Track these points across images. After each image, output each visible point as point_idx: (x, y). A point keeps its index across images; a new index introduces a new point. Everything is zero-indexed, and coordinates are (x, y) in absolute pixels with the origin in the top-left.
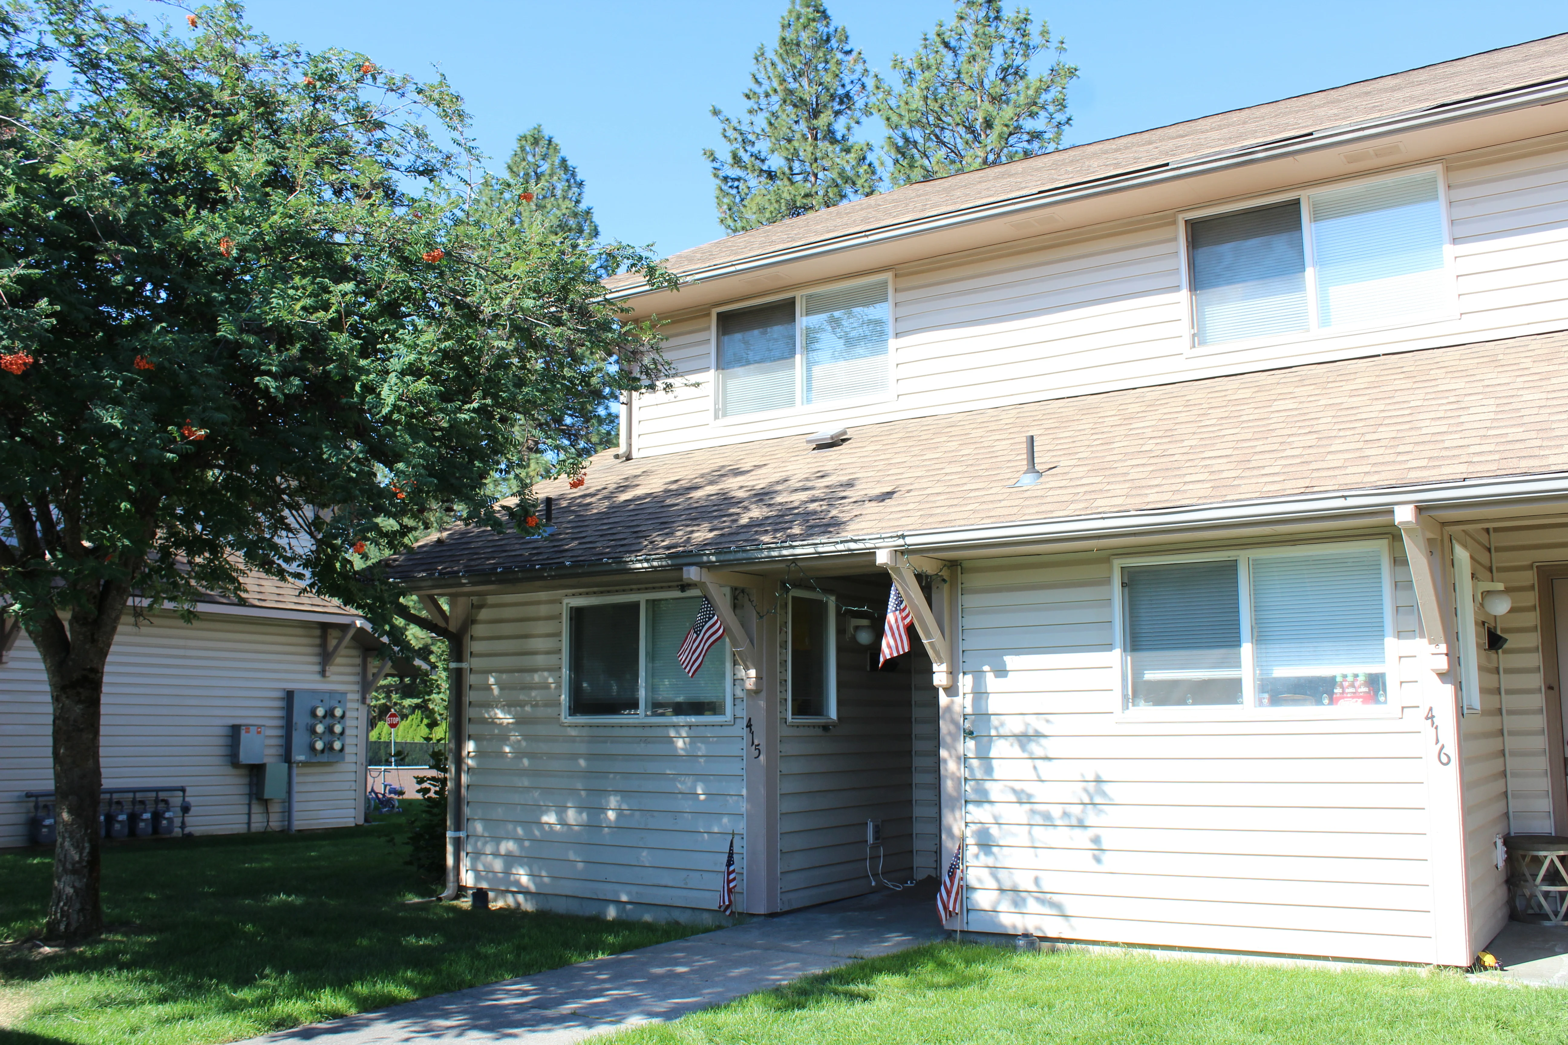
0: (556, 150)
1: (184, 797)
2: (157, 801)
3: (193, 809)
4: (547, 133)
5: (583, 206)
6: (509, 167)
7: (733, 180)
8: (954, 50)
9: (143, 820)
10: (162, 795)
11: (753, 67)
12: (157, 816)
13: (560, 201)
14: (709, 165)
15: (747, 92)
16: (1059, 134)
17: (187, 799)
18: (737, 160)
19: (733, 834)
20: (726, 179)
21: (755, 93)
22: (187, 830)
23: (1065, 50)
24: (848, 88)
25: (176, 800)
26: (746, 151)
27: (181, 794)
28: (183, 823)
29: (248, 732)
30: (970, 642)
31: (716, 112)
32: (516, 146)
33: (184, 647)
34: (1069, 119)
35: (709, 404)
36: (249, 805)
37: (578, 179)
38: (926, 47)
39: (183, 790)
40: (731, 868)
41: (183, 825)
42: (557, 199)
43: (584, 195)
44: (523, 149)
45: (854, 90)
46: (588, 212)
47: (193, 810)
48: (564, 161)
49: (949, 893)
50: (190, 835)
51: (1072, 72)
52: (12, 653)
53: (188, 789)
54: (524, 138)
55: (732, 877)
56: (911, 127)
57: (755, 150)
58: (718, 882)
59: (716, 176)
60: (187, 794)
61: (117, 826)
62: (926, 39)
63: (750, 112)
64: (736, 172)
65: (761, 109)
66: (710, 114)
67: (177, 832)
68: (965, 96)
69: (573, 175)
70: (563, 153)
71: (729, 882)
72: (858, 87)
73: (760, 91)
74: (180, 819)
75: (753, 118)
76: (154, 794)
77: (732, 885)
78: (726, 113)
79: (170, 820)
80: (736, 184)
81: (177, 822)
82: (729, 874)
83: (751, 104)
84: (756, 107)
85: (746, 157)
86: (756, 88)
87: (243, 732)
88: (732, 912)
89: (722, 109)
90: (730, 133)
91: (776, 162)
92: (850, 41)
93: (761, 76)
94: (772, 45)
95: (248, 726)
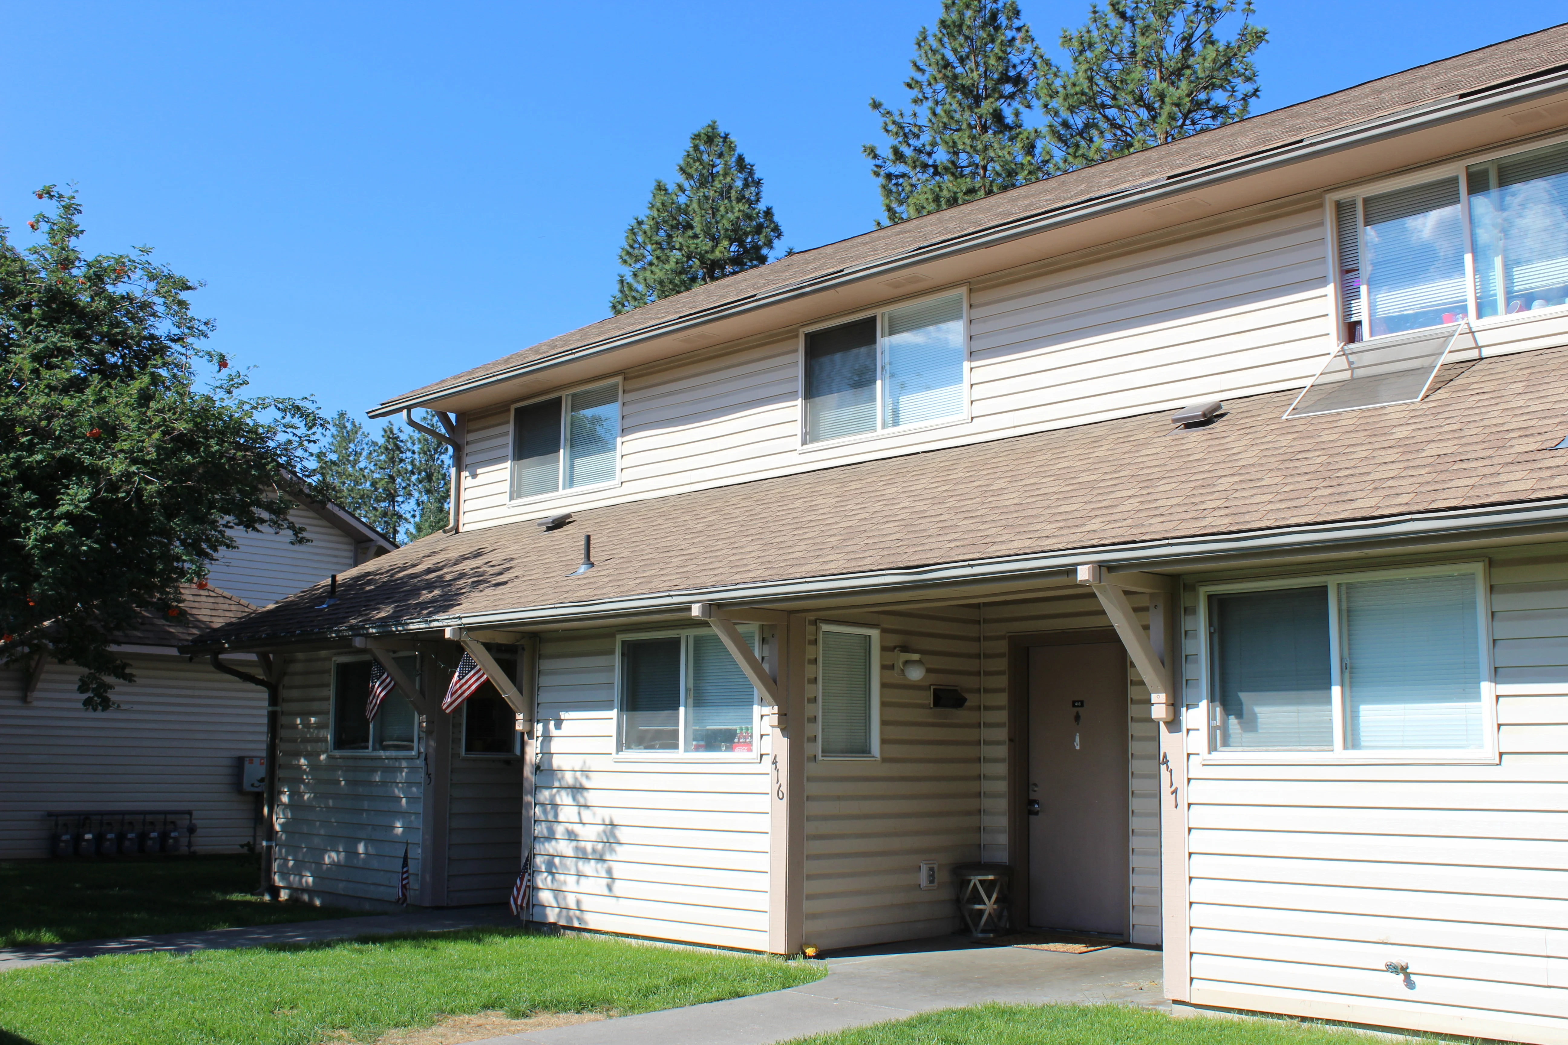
0: (732, 148)
1: (191, 819)
2: (165, 823)
3: (198, 830)
4: (722, 130)
5: (761, 206)
6: (681, 169)
7: (897, 177)
8: (1132, 20)
9: (151, 839)
10: (170, 818)
11: (915, 54)
12: (164, 836)
13: (734, 202)
14: (871, 163)
15: (909, 80)
16: (1245, 109)
17: (193, 821)
18: (899, 156)
19: (407, 843)
20: (889, 176)
21: (917, 82)
22: (193, 849)
23: (1254, 12)
24: (1019, 68)
25: (184, 822)
26: (909, 145)
27: (188, 817)
28: (190, 842)
29: (251, 762)
30: (543, 697)
31: (876, 105)
32: (688, 146)
33: (194, 688)
34: (1257, 90)
35: (506, 487)
36: (255, 829)
37: (756, 177)
38: (1095, 21)
39: (190, 813)
40: (405, 870)
41: (190, 845)
42: (731, 201)
43: (763, 194)
44: (696, 148)
45: (1026, 70)
46: (768, 213)
47: (199, 832)
48: (741, 159)
49: (519, 890)
50: (194, 853)
51: (1260, 37)
52: (36, 694)
53: (194, 813)
54: (697, 137)
55: (405, 876)
56: (1072, 112)
57: (917, 143)
58: (396, 881)
59: (877, 174)
60: (193, 817)
61: (127, 843)
62: (1095, 12)
63: (915, 101)
64: (901, 168)
65: (927, 98)
66: (870, 108)
67: (184, 850)
68: (1139, 72)
69: (751, 173)
70: (739, 151)
71: (403, 880)
72: (1029, 67)
73: (922, 78)
74: (187, 839)
75: (917, 108)
76: (162, 817)
77: (404, 882)
78: (887, 106)
79: (176, 839)
80: (901, 180)
81: (184, 841)
82: (403, 873)
83: (915, 93)
84: (920, 96)
85: (908, 152)
86: (919, 76)
87: (247, 763)
88: (407, 905)
89: (882, 101)
90: (892, 127)
91: (941, 156)
92: (1023, 15)
93: (922, 63)
94: (933, 28)
95: (251, 759)
